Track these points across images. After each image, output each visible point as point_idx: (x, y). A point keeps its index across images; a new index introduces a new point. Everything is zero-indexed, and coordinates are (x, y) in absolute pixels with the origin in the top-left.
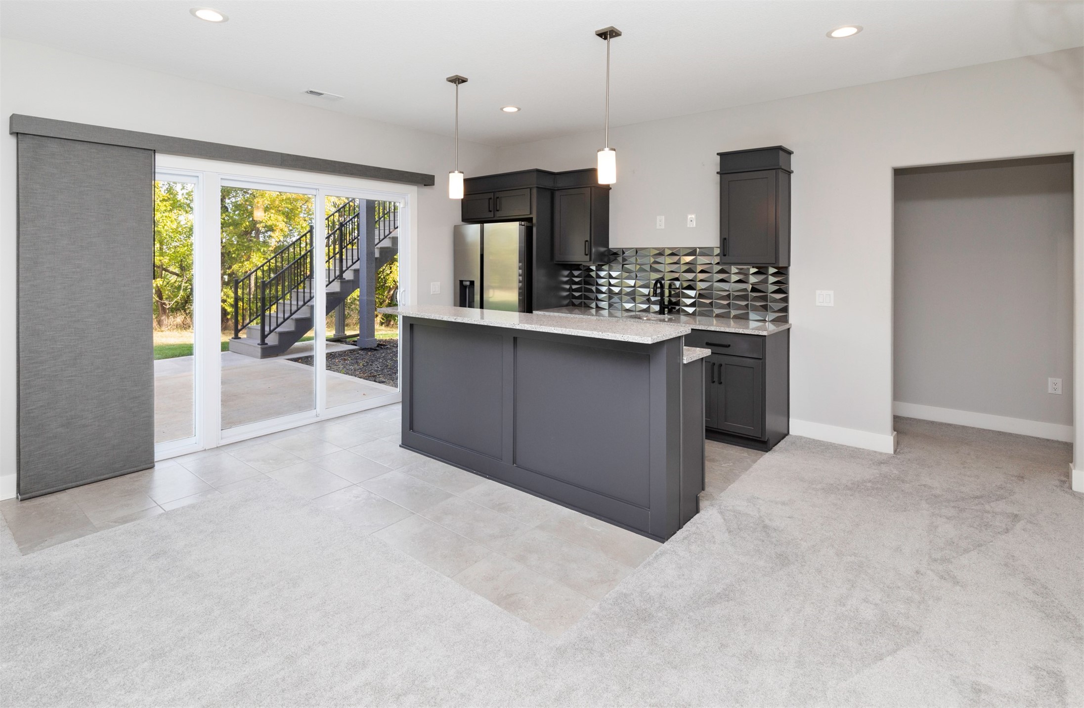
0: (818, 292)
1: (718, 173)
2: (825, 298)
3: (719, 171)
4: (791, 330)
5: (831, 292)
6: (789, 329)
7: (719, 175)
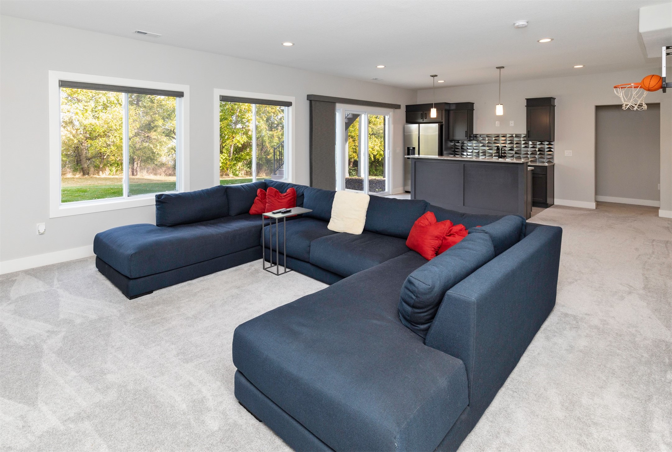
0: (566, 151)
1: (526, 106)
2: (568, 153)
3: (526, 105)
4: (555, 165)
5: (571, 151)
6: (554, 165)
7: (526, 107)
